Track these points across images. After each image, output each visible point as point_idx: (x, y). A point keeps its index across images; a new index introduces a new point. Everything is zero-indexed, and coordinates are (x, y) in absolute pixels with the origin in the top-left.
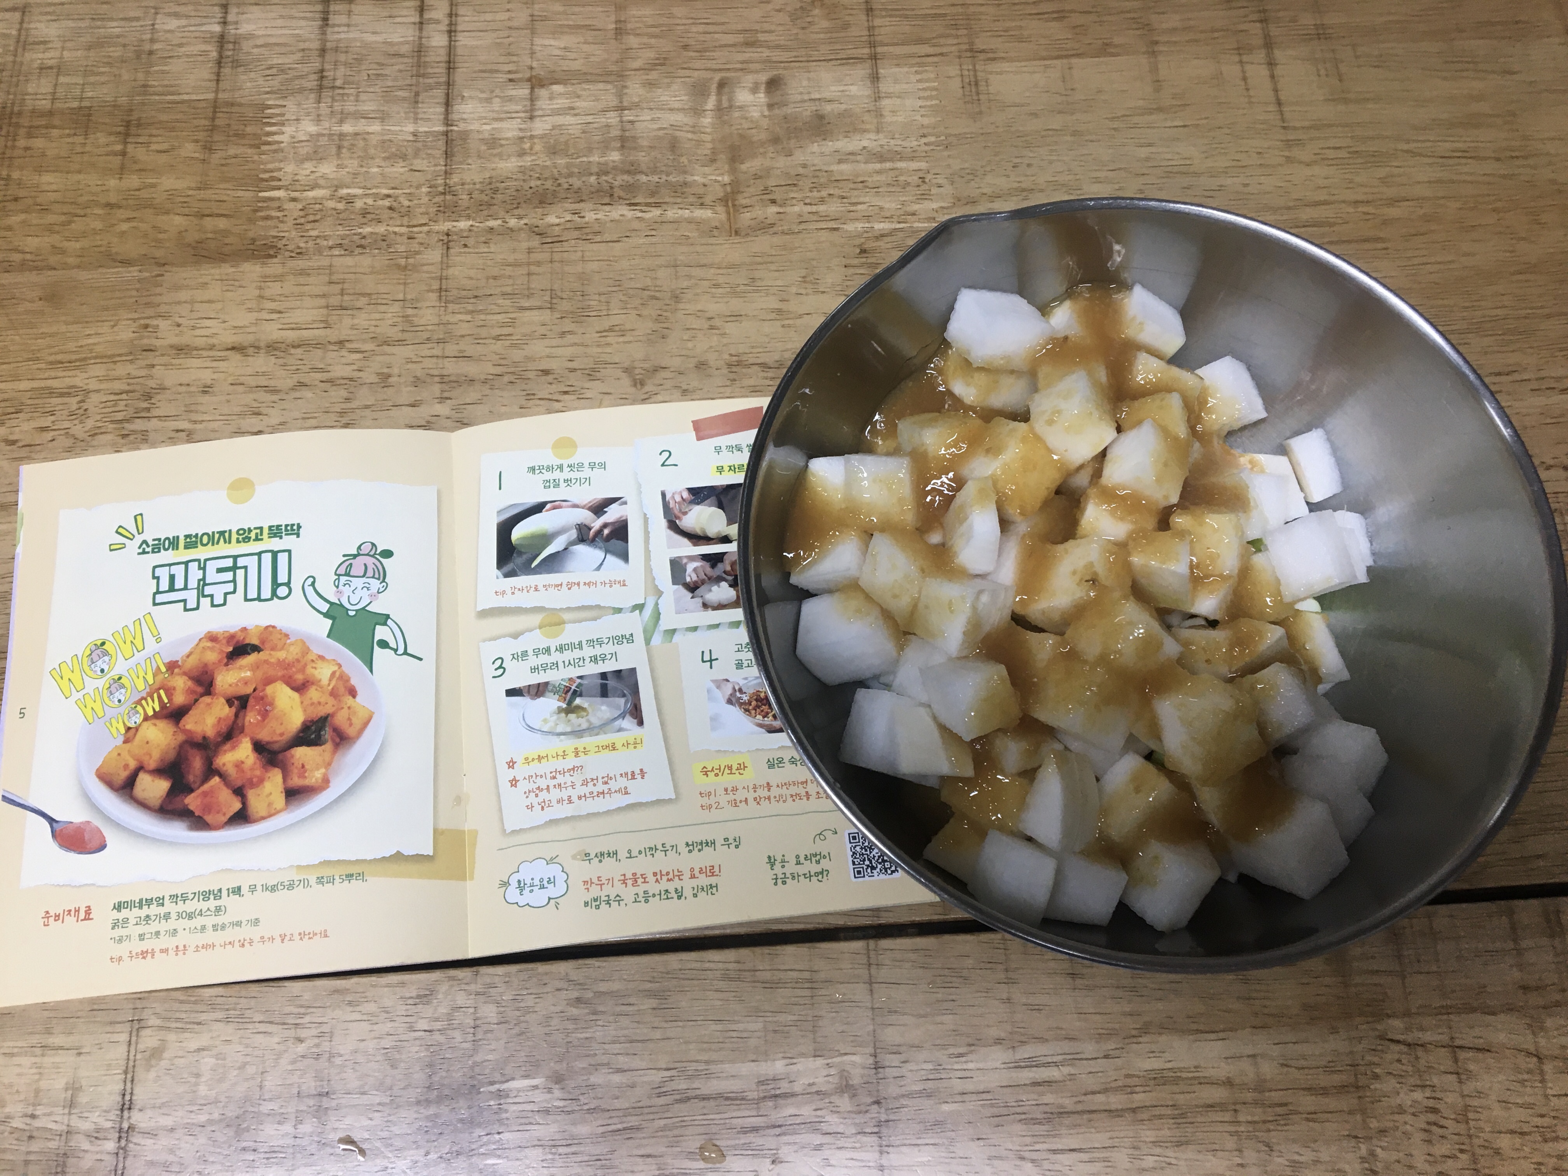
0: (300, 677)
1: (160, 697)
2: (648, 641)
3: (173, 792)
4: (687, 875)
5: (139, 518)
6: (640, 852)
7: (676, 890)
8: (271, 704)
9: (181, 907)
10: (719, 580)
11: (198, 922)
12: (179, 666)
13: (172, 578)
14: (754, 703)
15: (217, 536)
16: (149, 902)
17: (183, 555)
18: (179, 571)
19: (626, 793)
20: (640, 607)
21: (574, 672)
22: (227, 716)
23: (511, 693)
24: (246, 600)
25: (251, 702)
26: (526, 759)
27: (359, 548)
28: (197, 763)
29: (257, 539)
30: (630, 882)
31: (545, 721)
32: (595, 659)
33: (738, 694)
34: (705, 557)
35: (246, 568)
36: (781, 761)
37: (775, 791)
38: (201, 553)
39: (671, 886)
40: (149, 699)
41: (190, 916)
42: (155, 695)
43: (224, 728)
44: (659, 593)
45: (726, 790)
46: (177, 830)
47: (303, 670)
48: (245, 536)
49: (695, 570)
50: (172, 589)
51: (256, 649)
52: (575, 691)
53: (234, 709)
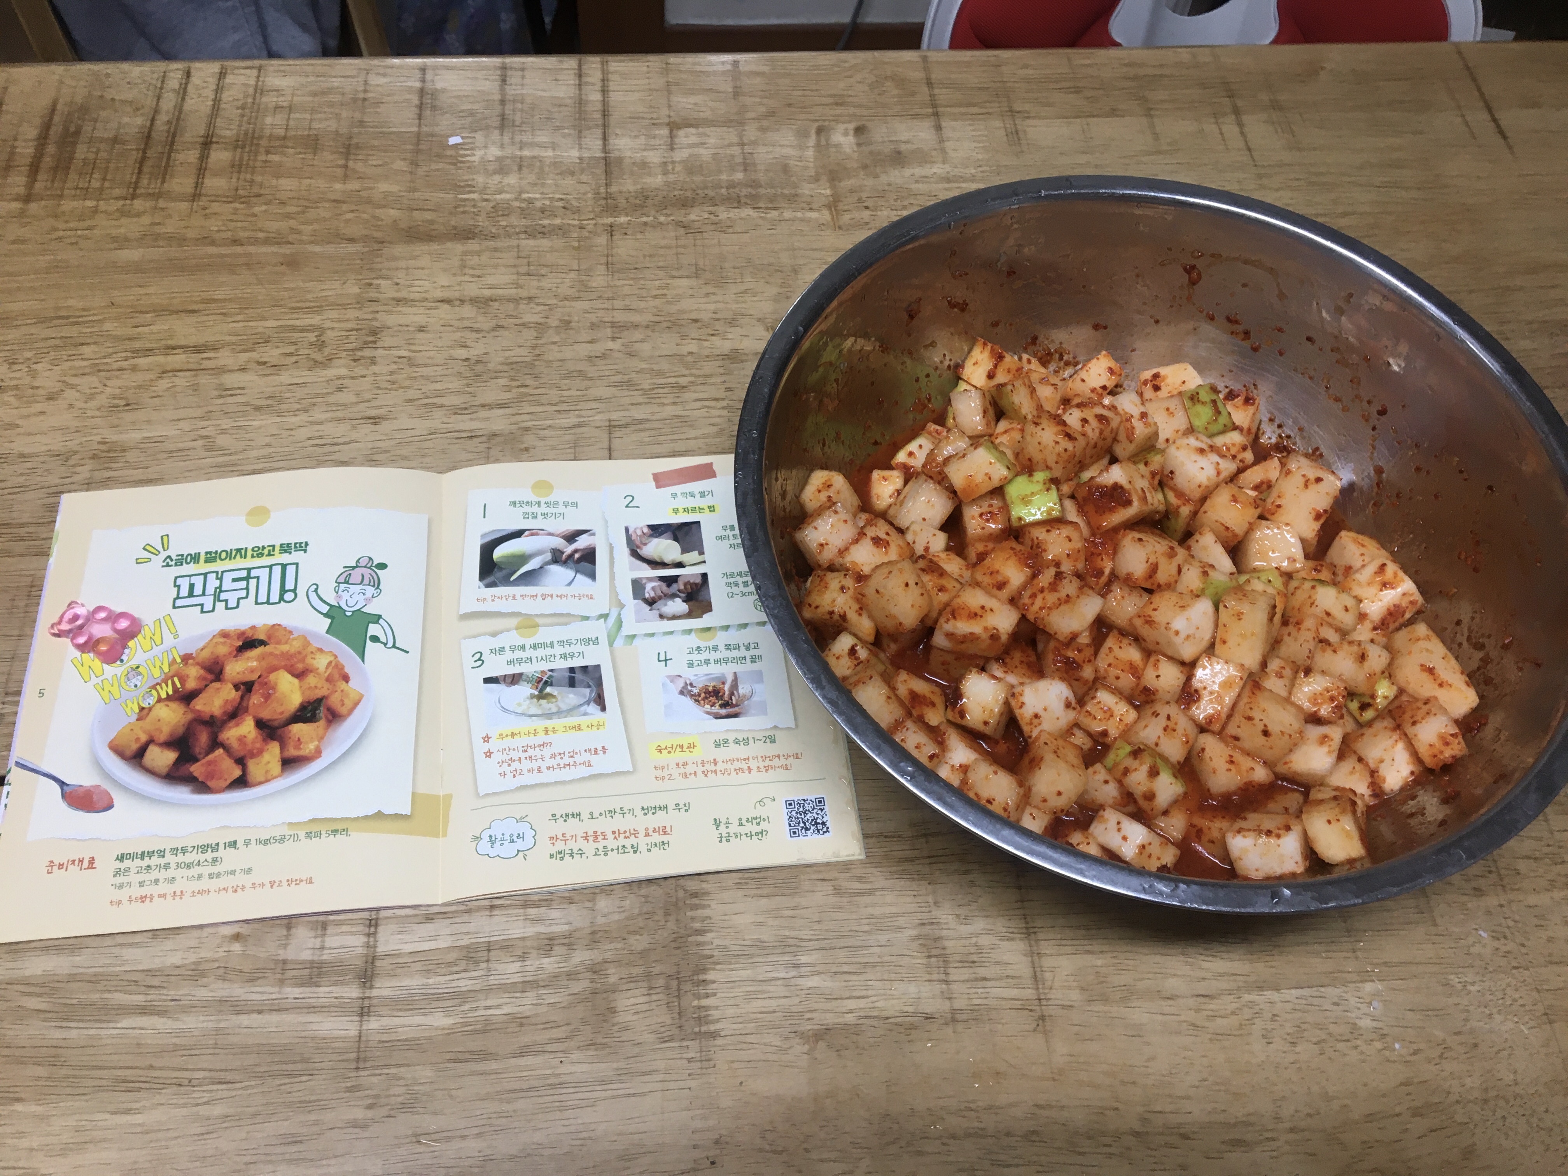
0: (300, 666)
1: (174, 684)
2: (611, 644)
3: (178, 763)
4: (642, 833)
5: (165, 538)
6: (601, 814)
7: (632, 846)
8: (274, 688)
9: (180, 858)
10: (673, 596)
11: (195, 871)
12: (193, 658)
13: (192, 586)
14: (703, 695)
15: (234, 553)
16: (151, 854)
17: (202, 567)
18: (198, 582)
19: (590, 765)
20: (605, 616)
21: (546, 666)
22: (234, 699)
23: (488, 680)
24: (257, 603)
25: (256, 687)
26: (501, 735)
27: (358, 561)
28: (203, 738)
29: (269, 555)
30: (591, 839)
31: (519, 705)
32: (564, 656)
33: (689, 688)
34: (662, 579)
35: (258, 578)
36: (726, 741)
37: (720, 766)
38: (219, 566)
39: (628, 843)
40: (164, 685)
41: (188, 866)
42: (170, 682)
43: (230, 708)
44: (622, 606)
45: (678, 764)
46: (181, 793)
47: (303, 660)
48: (259, 552)
49: (653, 588)
50: (191, 594)
51: (262, 643)
52: (546, 682)
53: (240, 693)
